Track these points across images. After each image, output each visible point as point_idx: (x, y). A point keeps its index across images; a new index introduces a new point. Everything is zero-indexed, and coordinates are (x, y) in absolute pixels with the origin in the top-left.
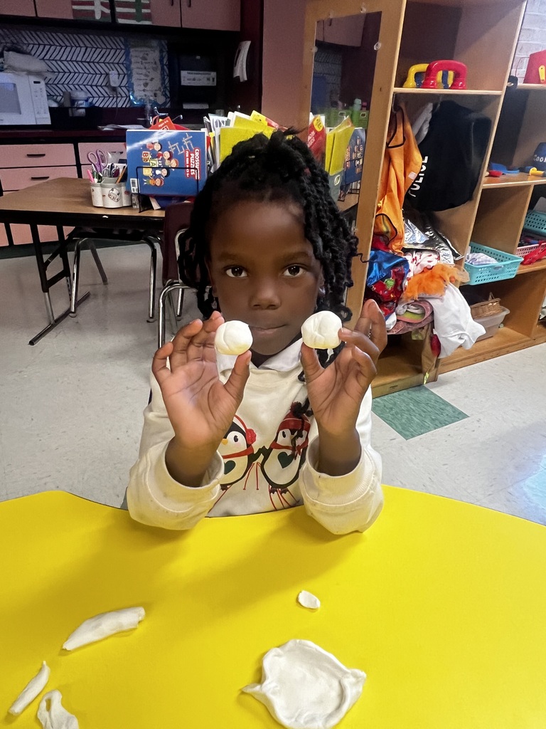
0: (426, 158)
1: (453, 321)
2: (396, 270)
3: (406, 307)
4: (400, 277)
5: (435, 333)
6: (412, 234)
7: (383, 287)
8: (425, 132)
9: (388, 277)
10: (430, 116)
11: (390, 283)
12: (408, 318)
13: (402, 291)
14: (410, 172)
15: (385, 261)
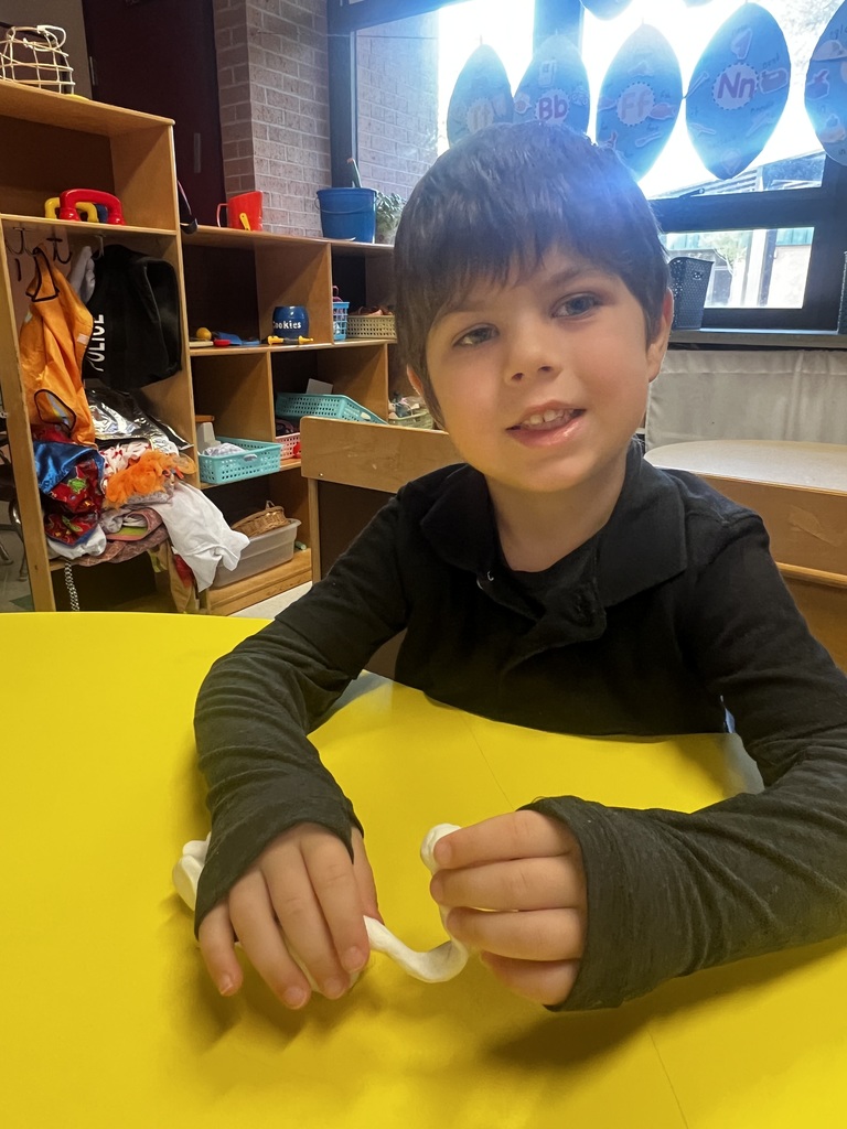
0: (101, 317)
1: (196, 530)
2: (82, 466)
3: (120, 520)
4: (93, 476)
5: (175, 552)
6: (111, 421)
7: (69, 492)
8: (92, 285)
9: (72, 475)
10: (92, 263)
11: (78, 484)
12: (127, 535)
13: (103, 496)
14: (78, 335)
15: (62, 455)
